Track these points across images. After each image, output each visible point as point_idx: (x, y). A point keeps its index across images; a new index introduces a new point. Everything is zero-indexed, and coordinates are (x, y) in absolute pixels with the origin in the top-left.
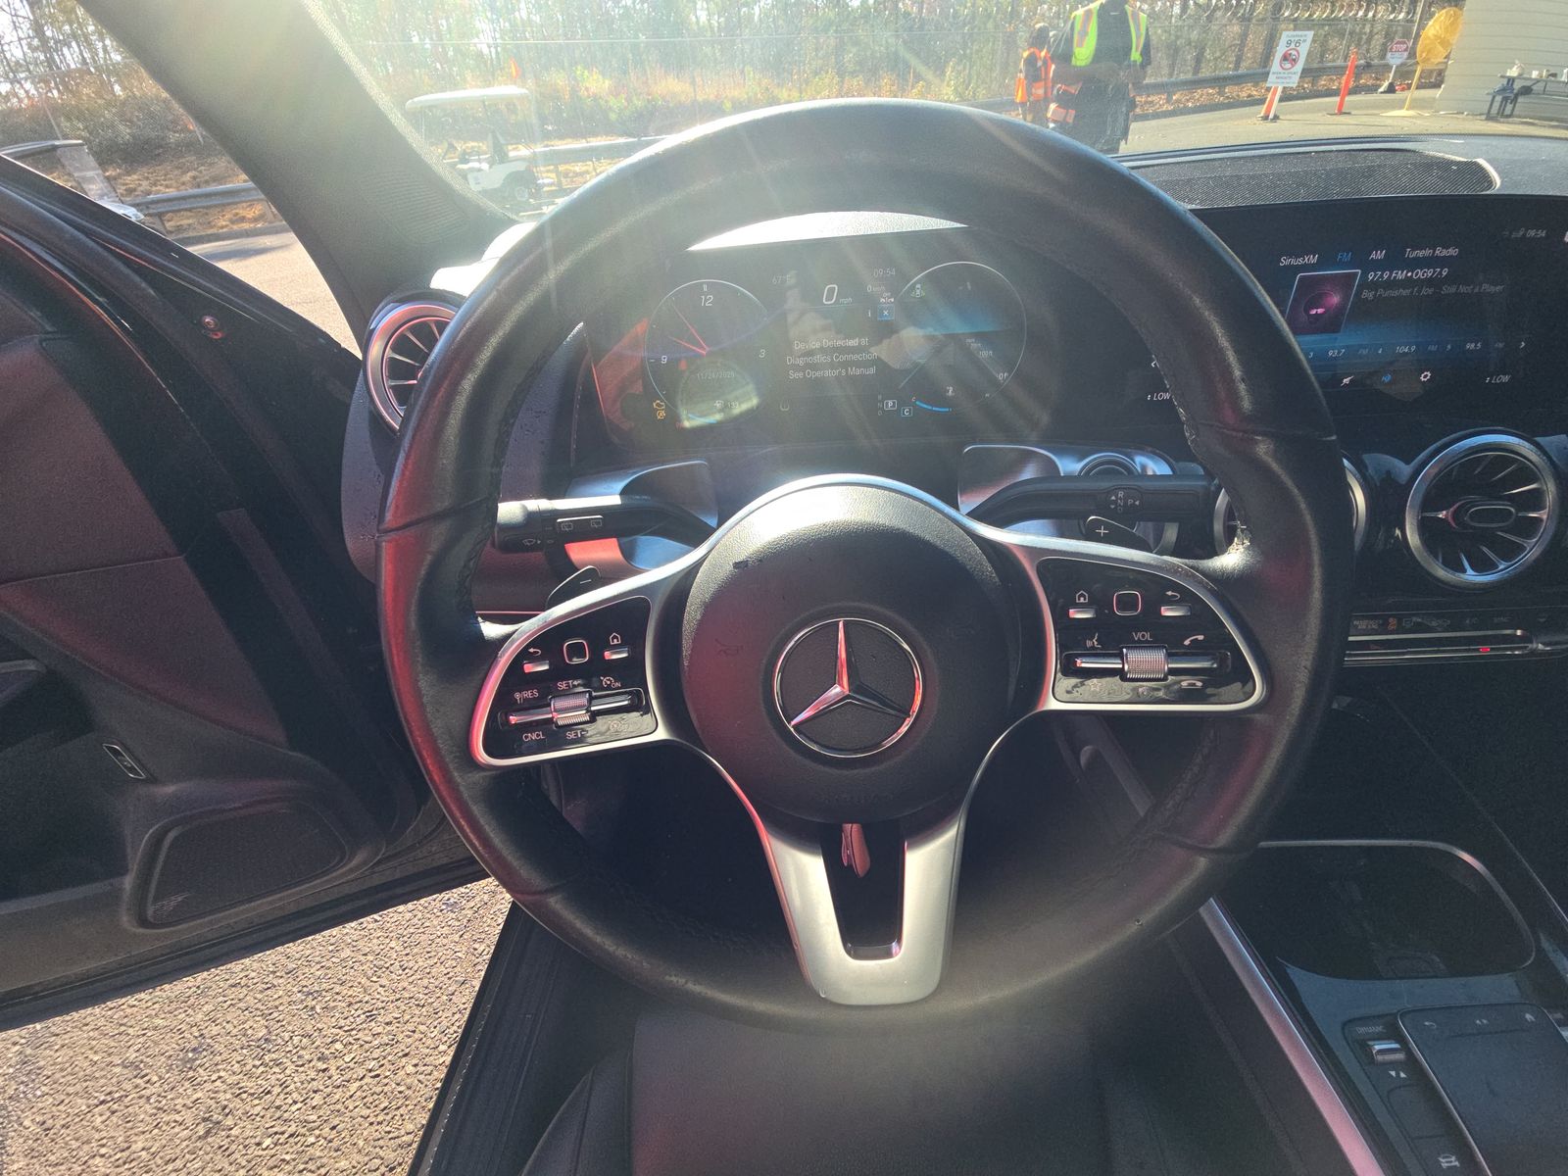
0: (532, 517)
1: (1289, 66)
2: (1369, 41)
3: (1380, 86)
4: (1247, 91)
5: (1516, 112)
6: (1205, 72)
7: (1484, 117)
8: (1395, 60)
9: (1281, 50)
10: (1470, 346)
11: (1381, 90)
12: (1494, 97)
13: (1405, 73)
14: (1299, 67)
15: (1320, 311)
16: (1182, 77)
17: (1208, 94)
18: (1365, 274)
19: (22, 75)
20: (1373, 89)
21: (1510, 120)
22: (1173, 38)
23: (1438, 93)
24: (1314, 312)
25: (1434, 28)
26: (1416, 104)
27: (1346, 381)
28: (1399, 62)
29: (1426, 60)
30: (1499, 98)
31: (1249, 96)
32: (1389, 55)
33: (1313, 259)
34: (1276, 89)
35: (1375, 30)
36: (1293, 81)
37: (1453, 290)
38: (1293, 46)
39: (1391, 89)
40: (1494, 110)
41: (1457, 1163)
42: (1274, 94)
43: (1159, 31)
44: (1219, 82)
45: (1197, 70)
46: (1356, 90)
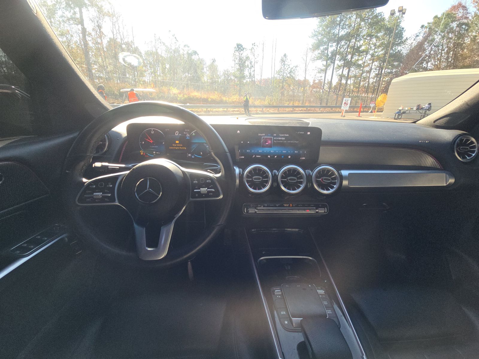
0: (102, 166)
1: (346, 105)
2: (367, 101)
3: (369, 111)
4: (338, 110)
5: (402, 118)
6: (329, 105)
7: (394, 119)
8: (372, 105)
9: (344, 101)
10: (296, 152)
11: (369, 112)
12: (396, 114)
13: (374, 108)
14: (349, 105)
15: (268, 144)
16: (324, 105)
17: (329, 109)
18: (274, 138)
19: (4, 66)
20: (367, 112)
21: (400, 119)
22: (321, 97)
23: (382, 113)
24: (266, 144)
25: (380, 98)
26: (377, 116)
27: (276, 157)
28: (373, 106)
29: (379, 106)
30: (397, 114)
31: (338, 111)
32: (370, 104)
33: (264, 135)
34: (344, 110)
35: (368, 99)
36: (347, 108)
37: (289, 142)
38: (346, 101)
39: (372, 112)
40: (396, 117)
41: (285, 313)
42: (343, 111)
43: (318, 95)
44: (331, 107)
45: (327, 104)
46: (363, 112)
